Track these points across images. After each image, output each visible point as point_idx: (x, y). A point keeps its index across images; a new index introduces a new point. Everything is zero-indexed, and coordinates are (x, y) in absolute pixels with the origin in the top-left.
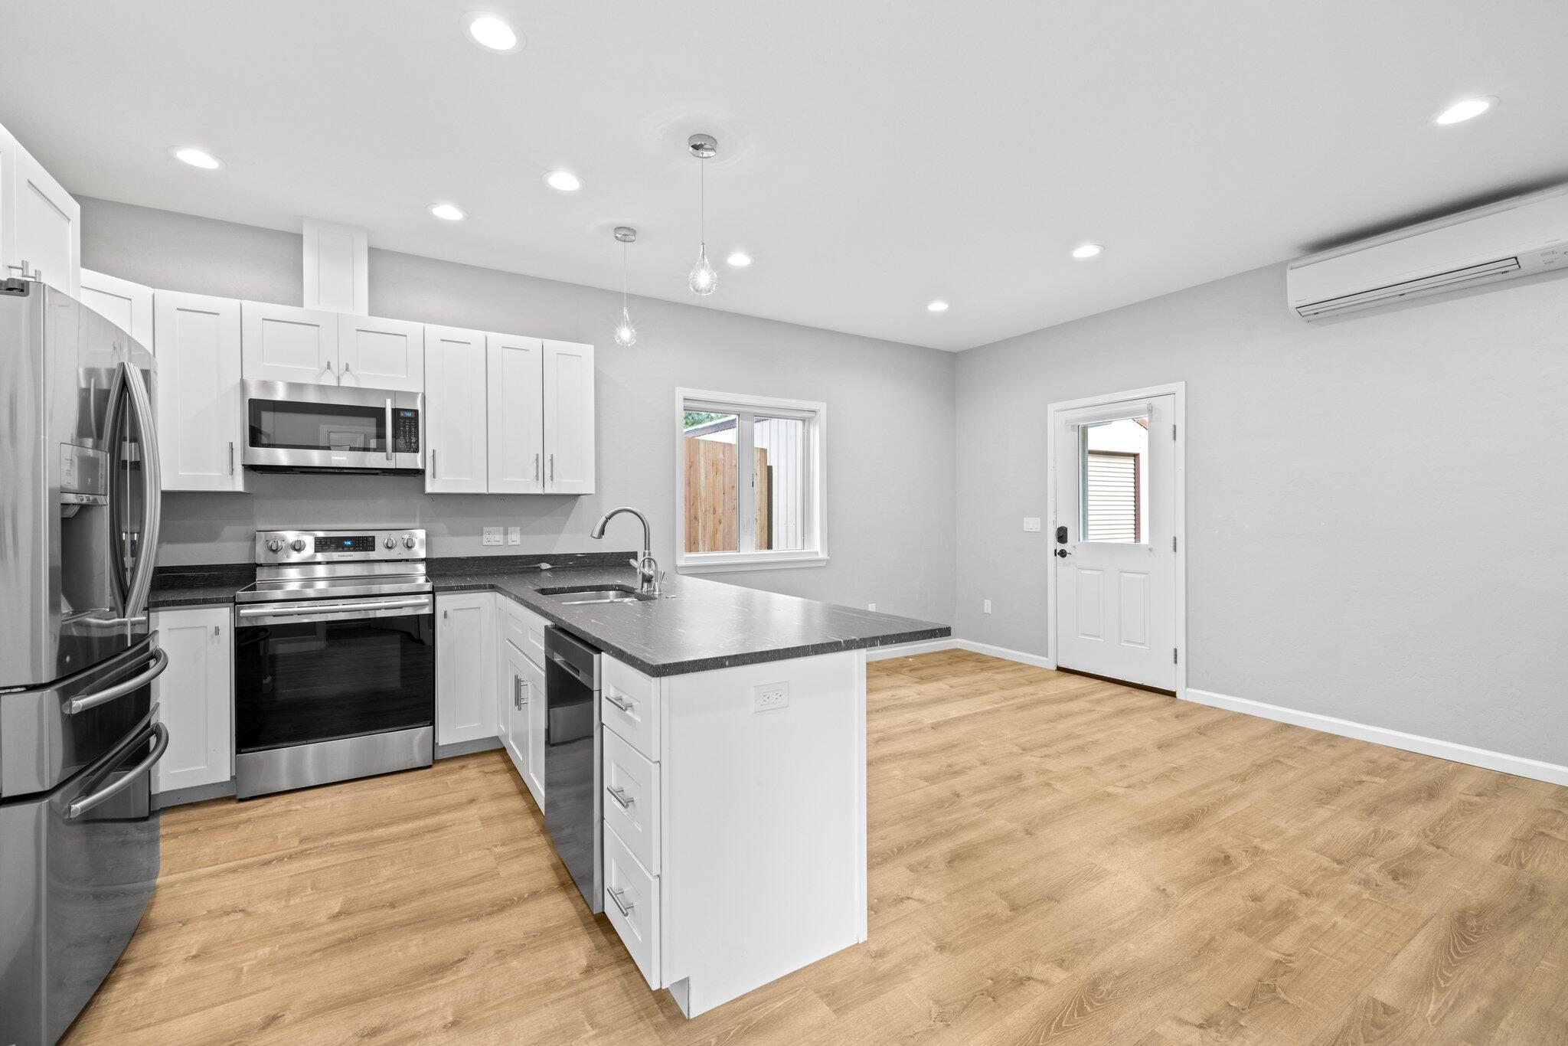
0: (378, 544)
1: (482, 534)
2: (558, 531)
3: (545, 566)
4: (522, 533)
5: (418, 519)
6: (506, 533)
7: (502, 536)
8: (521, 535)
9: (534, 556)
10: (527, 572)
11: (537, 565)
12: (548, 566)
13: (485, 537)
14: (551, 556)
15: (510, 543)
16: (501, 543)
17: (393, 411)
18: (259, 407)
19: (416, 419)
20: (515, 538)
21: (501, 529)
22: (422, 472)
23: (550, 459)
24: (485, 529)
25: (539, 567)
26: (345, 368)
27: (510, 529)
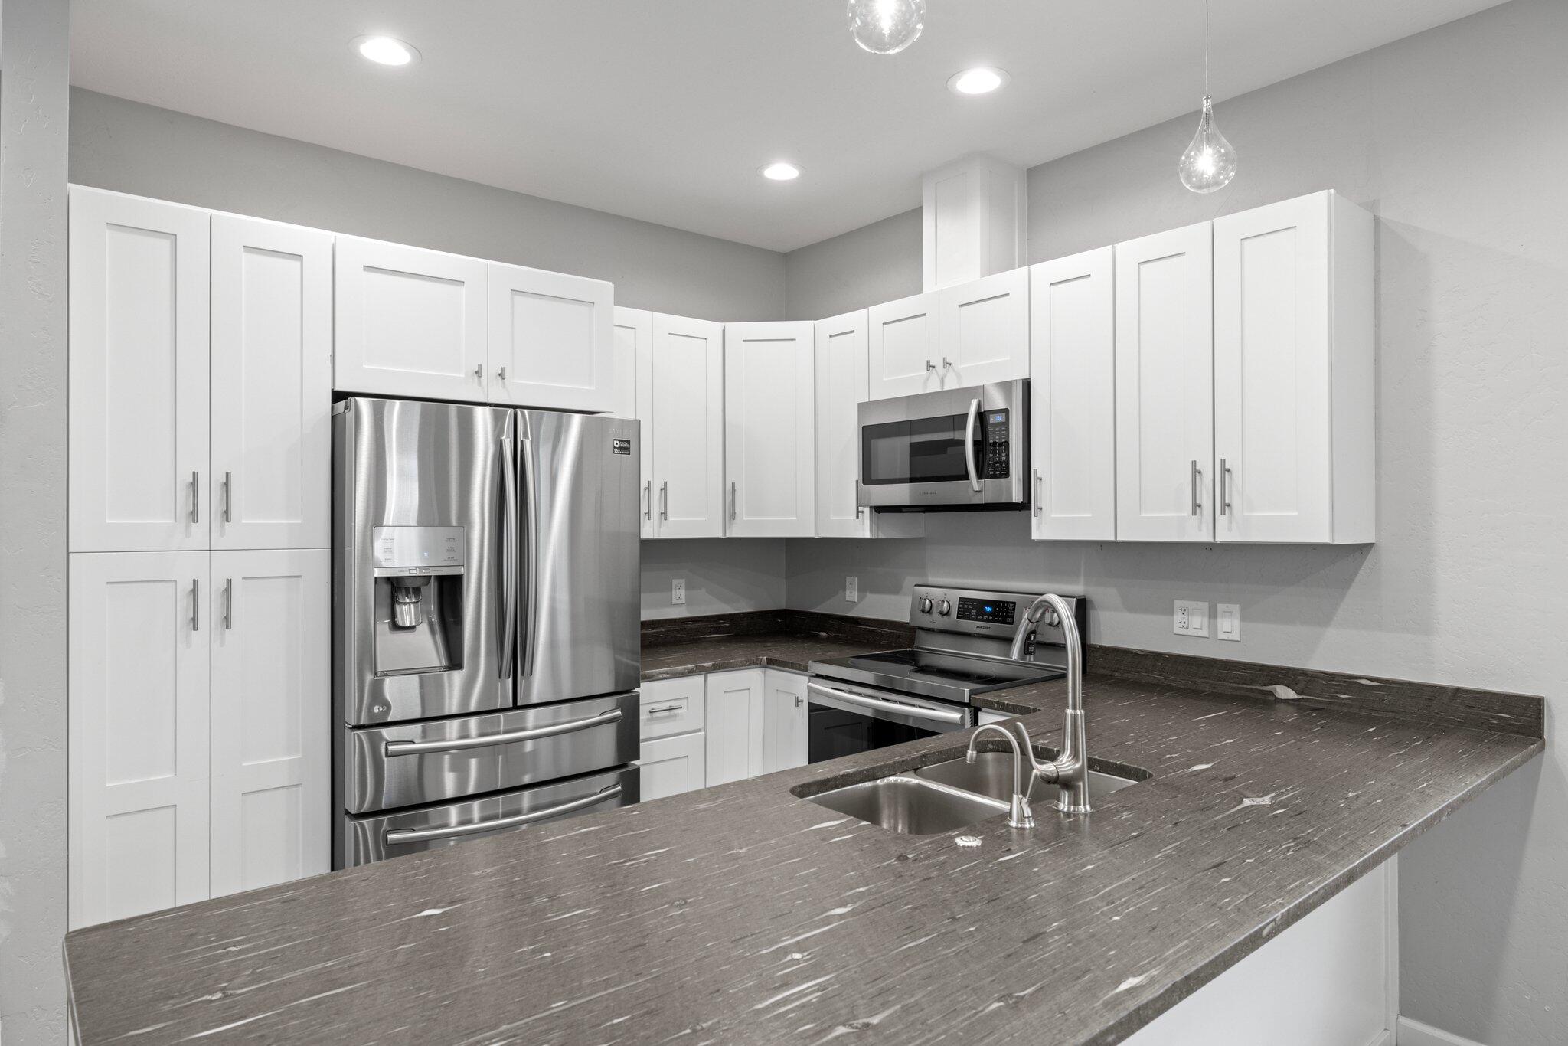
1: (1172, 613)
2: (1324, 620)
3: (1284, 692)
4: (1243, 619)
5: (1082, 578)
6: (1213, 615)
7: (1206, 620)
8: (1241, 620)
9: (1262, 668)
10: (1251, 699)
11: (1269, 688)
12: (1291, 694)
13: (1178, 617)
14: (1303, 673)
15: (1221, 636)
16: (1204, 633)
17: (982, 416)
18: (870, 434)
19: (1006, 424)
20: (1229, 626)
21: (1205, 605)
22: (1025, 506)
23: (1225, 470)
24: (1178, 603)
25: (1271, 693)
26: (947, 364)
27: (1221, 607)
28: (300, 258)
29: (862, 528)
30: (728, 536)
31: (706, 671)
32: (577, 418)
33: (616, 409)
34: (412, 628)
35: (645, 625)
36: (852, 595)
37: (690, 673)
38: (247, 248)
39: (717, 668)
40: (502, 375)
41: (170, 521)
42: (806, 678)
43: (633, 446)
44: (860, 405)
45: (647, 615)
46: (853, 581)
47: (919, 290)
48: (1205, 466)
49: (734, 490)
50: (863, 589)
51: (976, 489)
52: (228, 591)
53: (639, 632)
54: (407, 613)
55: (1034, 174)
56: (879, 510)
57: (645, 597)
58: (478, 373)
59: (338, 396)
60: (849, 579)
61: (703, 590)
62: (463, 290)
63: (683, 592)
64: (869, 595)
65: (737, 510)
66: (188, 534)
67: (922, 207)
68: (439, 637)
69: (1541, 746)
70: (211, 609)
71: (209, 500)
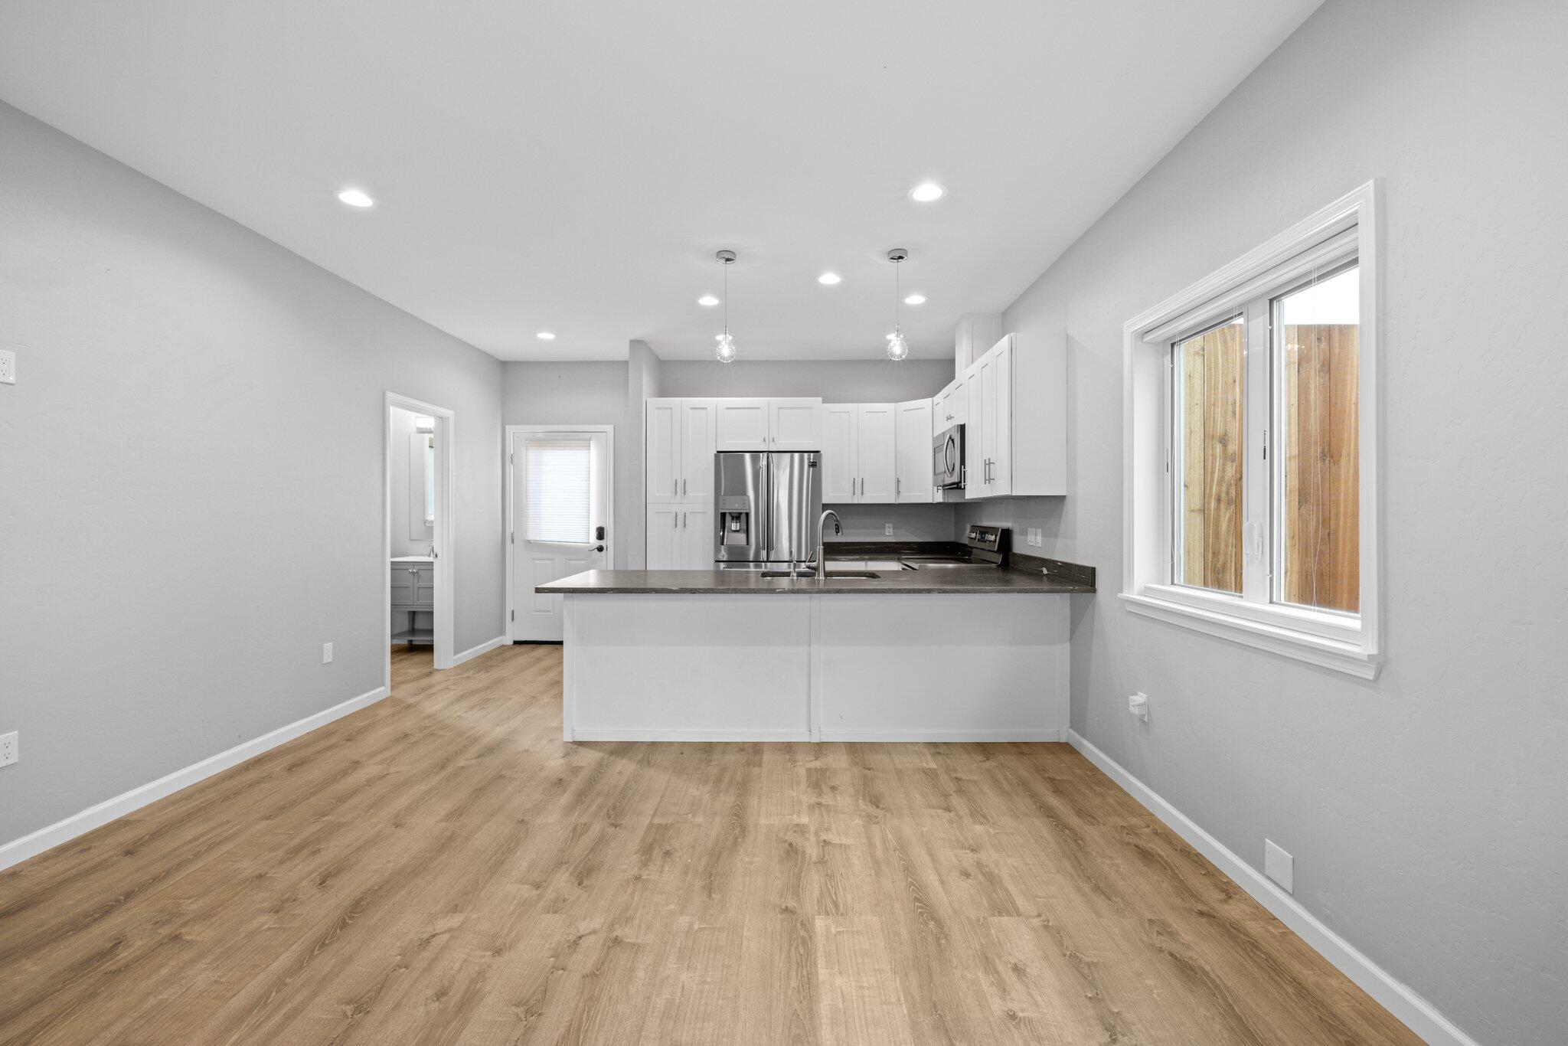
17: (950, 442)
18: (935, 452)
19: (954, 445)
22: (961, 484)
23: (990, 463)
24: (1029, 530)
26: (951, 417)
28: (706, 408)
29: (940, 497)
34: (738, 531)
40: (774, 440)
41: (670, 495)
43: (817, 464)
44: (934, 439)
48: (987, 461)
49: (898, 481)
52: (685, 516)
54: (736, 526)
58: (765, 440)
59: (717, 453)
62: (760, 410)
65: (901, 491)
66: (675, 498)
68: (746, 534)
69: (1094, 591)
70: (680, 521)
71: (681, 488)
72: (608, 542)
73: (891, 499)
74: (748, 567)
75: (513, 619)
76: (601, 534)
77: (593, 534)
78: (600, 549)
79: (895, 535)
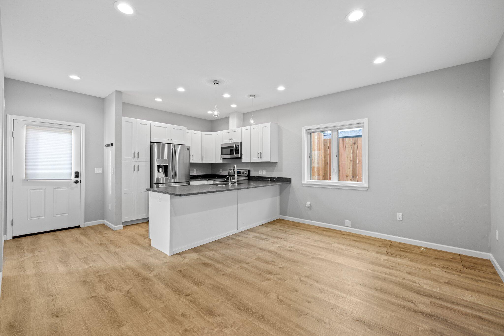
0: (242, 173)
2: (273, 171)
3: (269, 180)
4: (266, 171)
5: (249, 168)
6: (263, 171)
9: (267, 177)
10: (266, 181)
12: (270, 180)
13: (259, 172)
14: (270, 177)
15: (264, 174)
17: (236, 146)
18: (222, 148)
19: (238, 147)
20: (265, 172)
21: (262, 170)
22: (241, 158)
23: (261, 153)
24: (259, 170)
25: (268, 180)
26: (232, 139)
27: (264, 170)
28: (147, 125)
29: (221, 161)
30: (202, 162)
31: (199, 180)
32: (180, 145)
33: (187, 144)
34: (161, 172)
35: (191, 176)
36: (221, 171)
37: (197, 181)
38: (141, 124)
39: (200, 180)
40: (172, 140)
41: (131, 158)
42: (213, 182)
43: (189, 149)
44: (221, 144)
45: (191, 174)
46: (221, 170)
47: (229, 129)
48: (259, 153)
49: (203, 156)
50: (222, 171)
51: (235, 155)
52: (138, 166)
53: (190, 176)
54: (161, 170)
55: (244, 114)
56: (223, 159)
57: (191, 172)
58: (169, 139)
59: (151, 142)
60: (220, 169)
61: (198, 171)
62: (167, 128)
63: (195, 171)
64: (223, 171)
65: (204, 159)
66: (134, 159)
67: (229, 117)
68: (164, 173)
69: (291, 183)
70: (136, 168)
71: (136, 155)
72: (82, 178)
73: (200, 161)
74: (171, 185)
75: (12, 225)
76: (77, 175)
77: (73, 175)
78: (77, 182)
79: (196, 172)
